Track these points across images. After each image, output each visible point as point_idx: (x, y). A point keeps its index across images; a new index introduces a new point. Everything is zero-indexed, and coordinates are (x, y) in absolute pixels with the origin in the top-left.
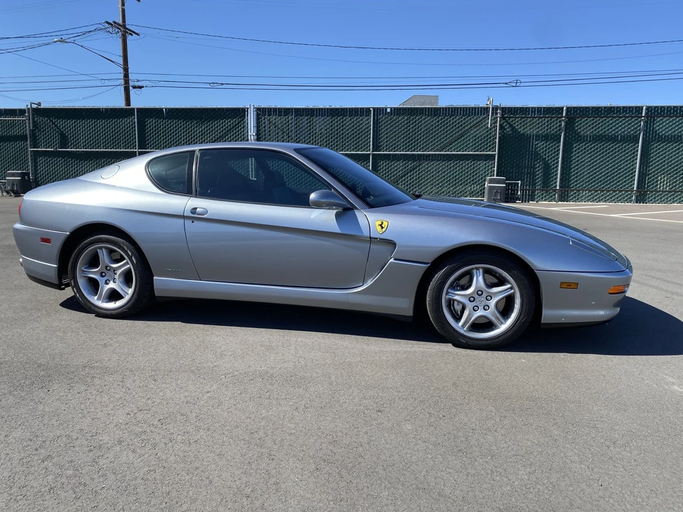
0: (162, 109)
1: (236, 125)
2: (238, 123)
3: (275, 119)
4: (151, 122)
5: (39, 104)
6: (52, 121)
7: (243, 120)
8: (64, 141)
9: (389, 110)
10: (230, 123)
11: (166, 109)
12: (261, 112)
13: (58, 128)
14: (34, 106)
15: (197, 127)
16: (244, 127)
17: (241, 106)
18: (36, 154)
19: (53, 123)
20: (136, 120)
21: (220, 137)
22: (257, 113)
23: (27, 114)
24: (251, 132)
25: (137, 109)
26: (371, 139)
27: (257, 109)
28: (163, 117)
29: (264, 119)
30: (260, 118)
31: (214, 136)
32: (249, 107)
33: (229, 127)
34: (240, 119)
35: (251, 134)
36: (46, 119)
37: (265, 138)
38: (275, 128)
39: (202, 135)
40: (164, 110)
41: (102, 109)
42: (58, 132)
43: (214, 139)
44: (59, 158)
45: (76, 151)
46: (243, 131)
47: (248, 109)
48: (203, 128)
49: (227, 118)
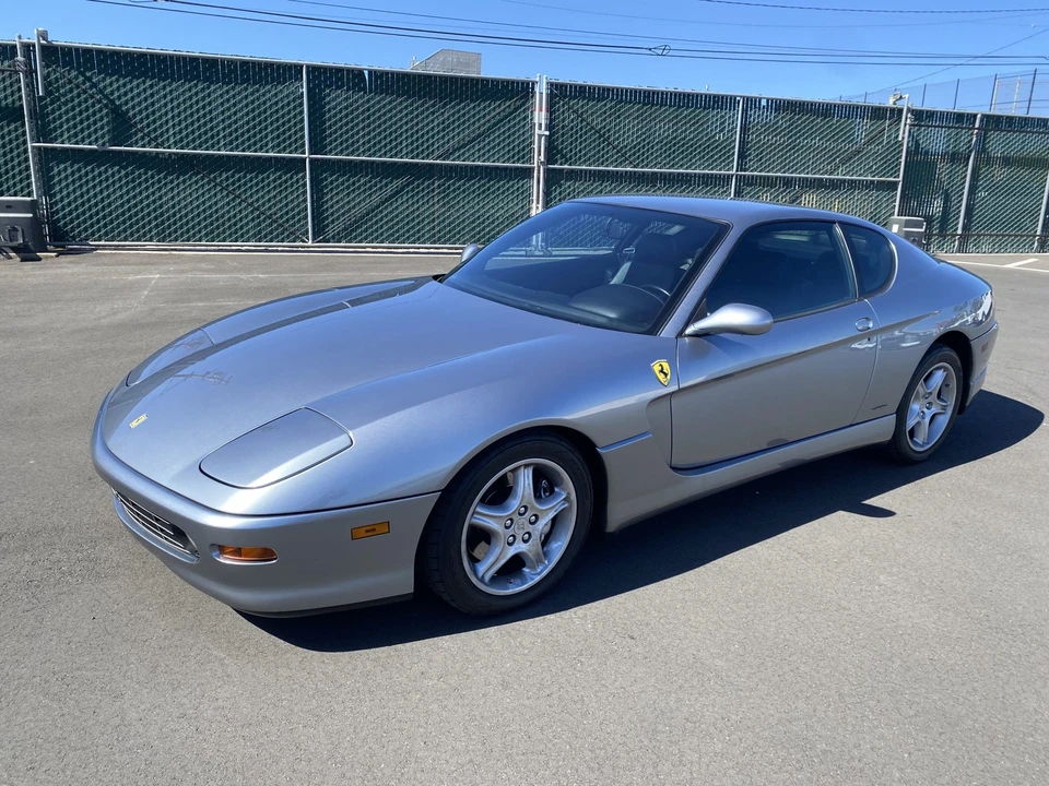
0: (361, 72)
1: (511, 114)
2: (516, 110)
3: (582, 107)
4: (336, 98)
5: (43, 35)
6: (90, 79)
7: (523, 104)
8: (127, 129)
9: (764, 103)
10: (498, 108)
11: (370, 72)
12: (559, 92)
13: (106, 97)
15: (433, 113)
16: (525, 119)
17: (522, 77)
18: (49, 157)
19: (94, 85)
20: (305, 90)
21: (479, 136)
22: (552, 92)
23: (20, 58)
24: (540, 128)
25: (308, 67)
26: (737, 150)
27: (552, 84)
28: (364, 89)
29: (563, 105)
30: (556, 103)
31: (467, 132)
32: (538, 79)
33: (498, 117)
34: (518, 103)
35: (540, 132)
36: (74, 73)
37: (562, 142)
38: (581, 122)
39: (443, 130)
40: (366, 73)
41: (223, 60)
42: (106, 106)
43: (467, 139)
44: (112, 166)
45: (157, 153)
46: (524, 126)
47: (533, 84)
48: (446, 115)
49: (494, 97)
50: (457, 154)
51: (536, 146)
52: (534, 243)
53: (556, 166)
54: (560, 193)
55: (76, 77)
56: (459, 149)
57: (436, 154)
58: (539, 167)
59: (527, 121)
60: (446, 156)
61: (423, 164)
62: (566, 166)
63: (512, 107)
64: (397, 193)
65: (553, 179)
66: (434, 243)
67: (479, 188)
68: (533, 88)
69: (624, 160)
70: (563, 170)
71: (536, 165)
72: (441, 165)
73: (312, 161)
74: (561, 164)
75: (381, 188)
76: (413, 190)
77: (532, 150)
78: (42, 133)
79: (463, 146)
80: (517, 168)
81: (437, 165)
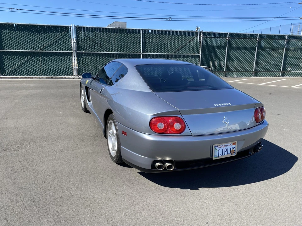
0: (13, 25)
1: (63, 36)
2: (65, 35)
3: (87, 34)
4: (6, 33)
7: (68, 33)
9: (150, 31)
10: (59, 35)
11: (16, 24)
12: (79, 29)
15: (38, 36)
21: (54, 43)
22: (77, 29)
24: (74, 40)
26: (142, 46)
27: (77, 27)
28: (14, 30)
29: (81, 33)
30: (78, 33)
31: (49, 42)
32: (71, 26)
33: (59, 37)
34: (66, 33)
35: (74, 42)
37: (82, 44)
38: (88, 38)
39: (42, 41)
40: (14, 25)
43: (50, 44)
46: (68, 40)
47: (71, 27)
48: (42, 37)
49: (58, 31)
50: (46, 49)
51: (73, 46)
52: (74, 75)
53: (80, 52)
54: (82, 60)
56: (47, 47)
57: (40, 49)
58: (74, 52)
59: (69, 38)
60: (43, 49)
61: (36, 52)
62: (84, 52)
63: (64, 34)
64: (28, 61)
65: (79, 56)
66: (41, 75)
67: (55, 59)
68: (70, 28)
69: (103, 49)
70: (83, 53)
71: (73, 51)
72: (42, 52)
74: (82, 51)
75: (22, 59)
76: (33, 60)
77: (71, 47)
79: (49, 46)
80: (67, 53)
81: (40, 52)
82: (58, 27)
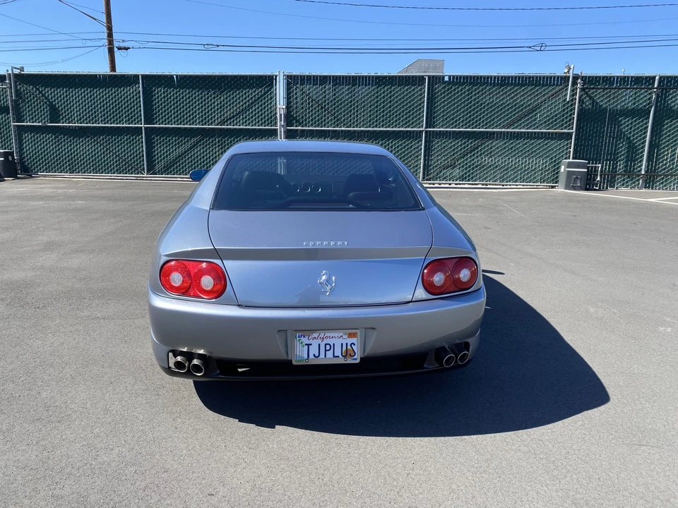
0: (172, 77)
1: (262, 96)
3: (309, 89)
4: (159, 92)
5: (22, 69)
6: (38, 89)
7: (270, 89)
8: (55, 114)
9: (446, 79)
10: (253, 93)
11: (177, 76)
12: (292, 80)
13: (46, 98)
14: (17, 72)
15: (214, 98)
16: (271, 98)
17: (268, 73)
18: (20, 130)
19: (40, 92)
20: (141, 89)
21: (243, 110)
22: (287, 81)
23: (7, 81)
24: (280, 104)
25: (142, 76)
26: (425, 113)
27: (288, 76)
28: (174, 86)
29: (296, 89)
30: (291, 88)
31: (235, 108)
32: (278, 74)
33: (253, 99)
34: (267, 89)
35: (281, 107)
36: (31, 87)
37: (296, 112)
38: (309, 99)
39: (221, 108)
40: (175, 77)
41: (100, 75)
42: (46, 103)
43: (235, 112)
44: (48, 134)
45: (69, 126)
46: (271, 103)
47: (276, 76)
48: (222, 98)
49: (250, 87)
50: (229, 122)
51: (278, 115)
53: (292, 128)
55: (33, 89)
56: (230, 119)
57: (216, 122)
58: (280, 129)
59: (273, 98)
60: (222, 123)
61: (209, 128)
62: (299, 128)
63: (263, 92)
64: (194, 146)
65: (290, 136)
68: (276, 79)
69: (338, 122)
70: (298, 130)
71: (278, 127)
72: (220, 129)
73: (146, 128)
74: (296, 126)
75: (185, 143)
76: (203, 144)
77: (276, 118)
78: (19, 118)
79: (233, 117)
80: (267, 130)
81: (217, 128)
82: (252, 77)
